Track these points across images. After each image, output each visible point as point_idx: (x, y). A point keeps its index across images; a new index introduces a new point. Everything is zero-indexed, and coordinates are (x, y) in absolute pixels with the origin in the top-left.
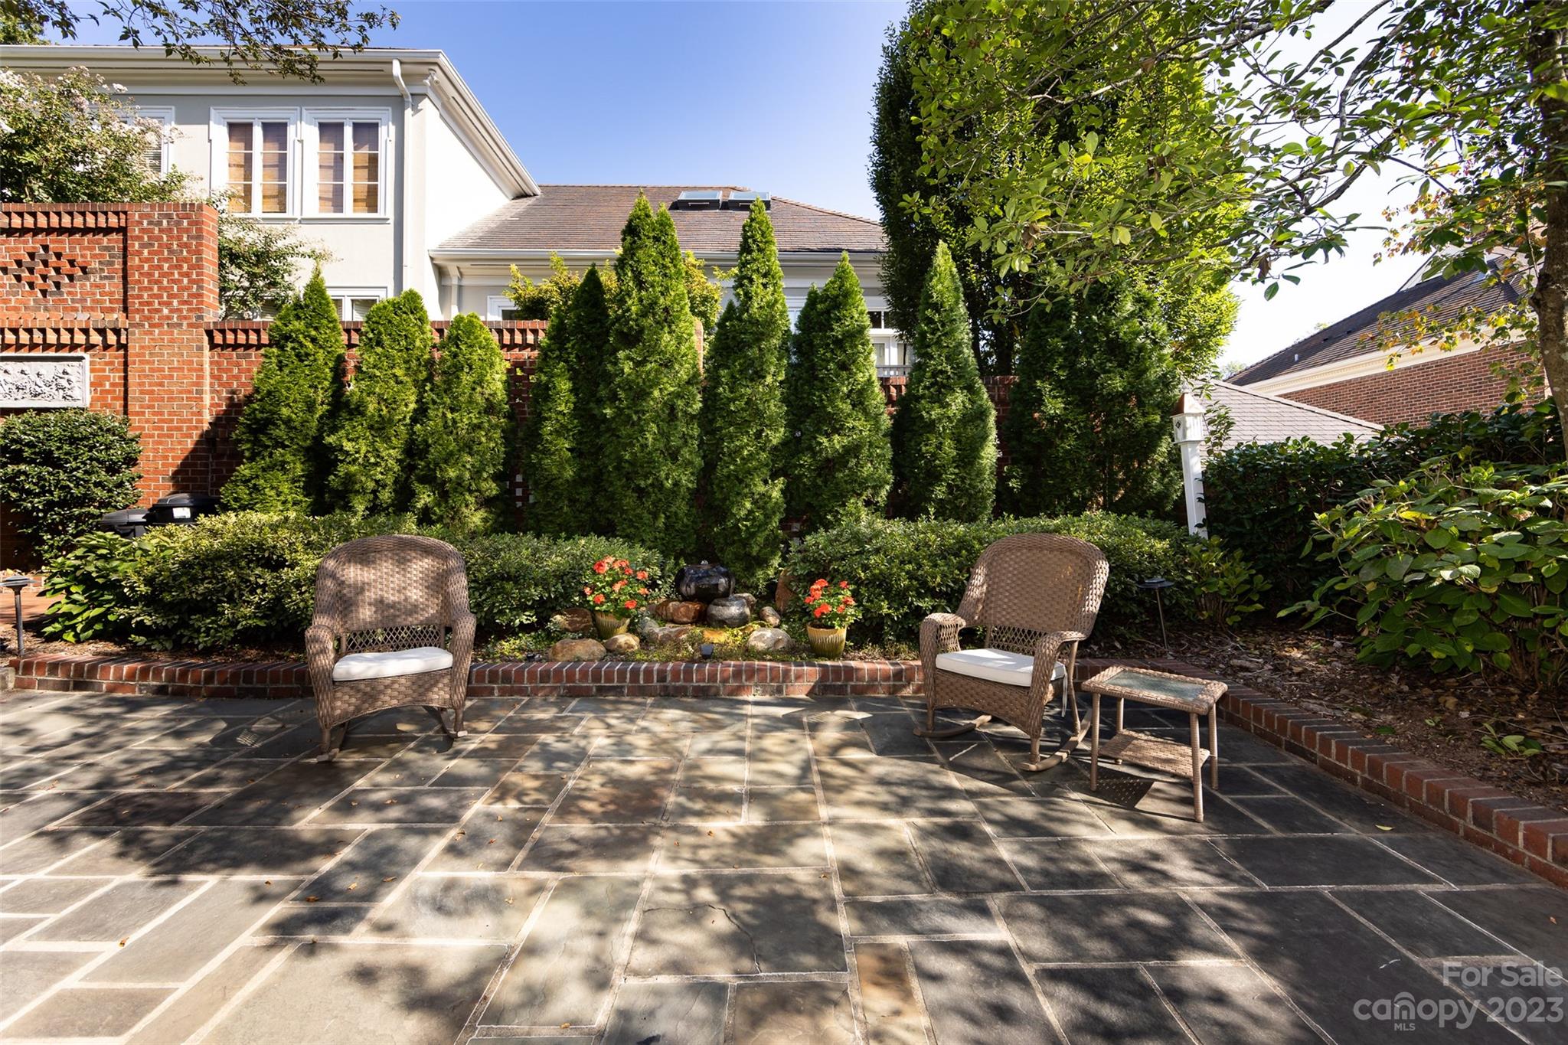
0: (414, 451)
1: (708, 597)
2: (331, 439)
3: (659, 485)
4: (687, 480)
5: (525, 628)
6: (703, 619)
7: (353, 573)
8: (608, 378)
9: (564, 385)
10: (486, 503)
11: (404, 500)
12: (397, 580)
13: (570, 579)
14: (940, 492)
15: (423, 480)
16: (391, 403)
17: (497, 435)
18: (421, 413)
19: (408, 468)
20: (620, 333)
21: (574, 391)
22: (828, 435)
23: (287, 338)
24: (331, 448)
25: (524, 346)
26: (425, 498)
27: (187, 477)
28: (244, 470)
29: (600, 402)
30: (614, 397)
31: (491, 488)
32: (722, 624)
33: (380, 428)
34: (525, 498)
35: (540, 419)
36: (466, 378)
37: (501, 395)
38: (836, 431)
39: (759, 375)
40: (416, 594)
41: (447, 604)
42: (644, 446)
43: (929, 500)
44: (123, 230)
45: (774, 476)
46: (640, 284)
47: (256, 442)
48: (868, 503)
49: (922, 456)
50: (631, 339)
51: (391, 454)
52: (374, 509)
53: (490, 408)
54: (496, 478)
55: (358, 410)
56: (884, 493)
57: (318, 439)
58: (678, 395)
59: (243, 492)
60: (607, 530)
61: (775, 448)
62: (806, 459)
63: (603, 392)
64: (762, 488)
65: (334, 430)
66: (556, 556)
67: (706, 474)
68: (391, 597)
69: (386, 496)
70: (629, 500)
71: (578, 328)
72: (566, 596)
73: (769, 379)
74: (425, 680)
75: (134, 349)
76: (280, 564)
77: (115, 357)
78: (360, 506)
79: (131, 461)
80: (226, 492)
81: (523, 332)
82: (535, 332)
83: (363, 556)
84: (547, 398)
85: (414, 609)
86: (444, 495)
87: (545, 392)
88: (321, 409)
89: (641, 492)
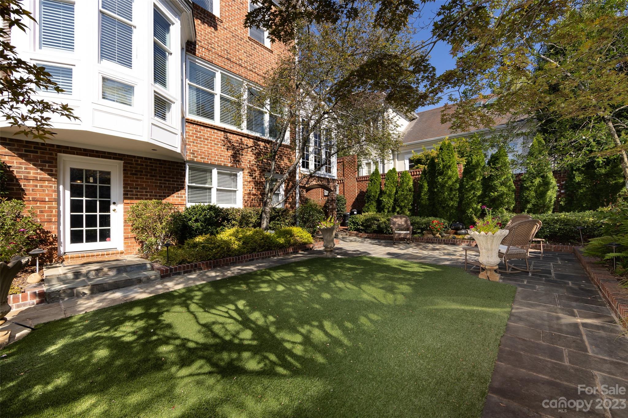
0: (396, 200)
1: (457, 229)
2: (381, 199)
3: (448, 206)
4: (456, 204)
5: (418, 233)
6: (456, 233)
7: (395, 220)
8: (436, 183)
9: (426, 185)
10: (409, 210)
11: (394, 210)
12: (400, 221)
13: (428, 224)
14: (529, 206)
15: (398, 206)
16: (390, 191)
17: (412, 196)
18: (397, 192)
19: (395, 204)
20: (438, 173)
21: (428, 186)
22: (493, 192)
23: (372, 180)
24: (381, 200)
25: (417, 175)
26: (398, 209)
27: (354, 206)
28: (366, 205)
29: (434, 188)
30: (437, 187)
31: (411, 207)
32: (460, 234)
33: (389, 196)
34: (417, 209)
35: (421, 192)
36: (405, 184)
37: (412, 188)
38: (496, 191)
39: (474, 179)
40: (403, 223)
41: (407, 225)
42: (444, 197)
43: (526, 208)
44: (343, 162)
45: (479, 203)
46: (443, 161)
47: (368, 200)
48: (506, 209)
49: (524, 197)
50: (441, 173)
51: (392, 201)
52: (389, 212)
53: (410, 190)
54: (411, 205)
55: (385, 193)
56: (512, 207)
57: (378, 199)
58: (452, 185)
59: (366, 209)
60: (436, 216)
61: (479, 196)
62: (487, 199)
63: (434, 186)
64: (475, 206)
65: (381, 197)
66: (425, 220)
67: (460, 203)
68: (400, 223)
69: (390, 209)
70: (440, 209)
71: (429, 172)
72: (427, 227)
73: (477, 179)
74: (406, 234)
75: (345, 183)
76: (378, 221)
77: (342, 185)
78: (386, 211)
79: (345, 204)
80: (364, 209)
81: (416, 172)
82: (419, 171)
83: (396, 217)
84: (422, 188)
85: (403, 225)
86: (401, 209)
87: (421, 187)
88: (378, 193)
89: (444, 208)
